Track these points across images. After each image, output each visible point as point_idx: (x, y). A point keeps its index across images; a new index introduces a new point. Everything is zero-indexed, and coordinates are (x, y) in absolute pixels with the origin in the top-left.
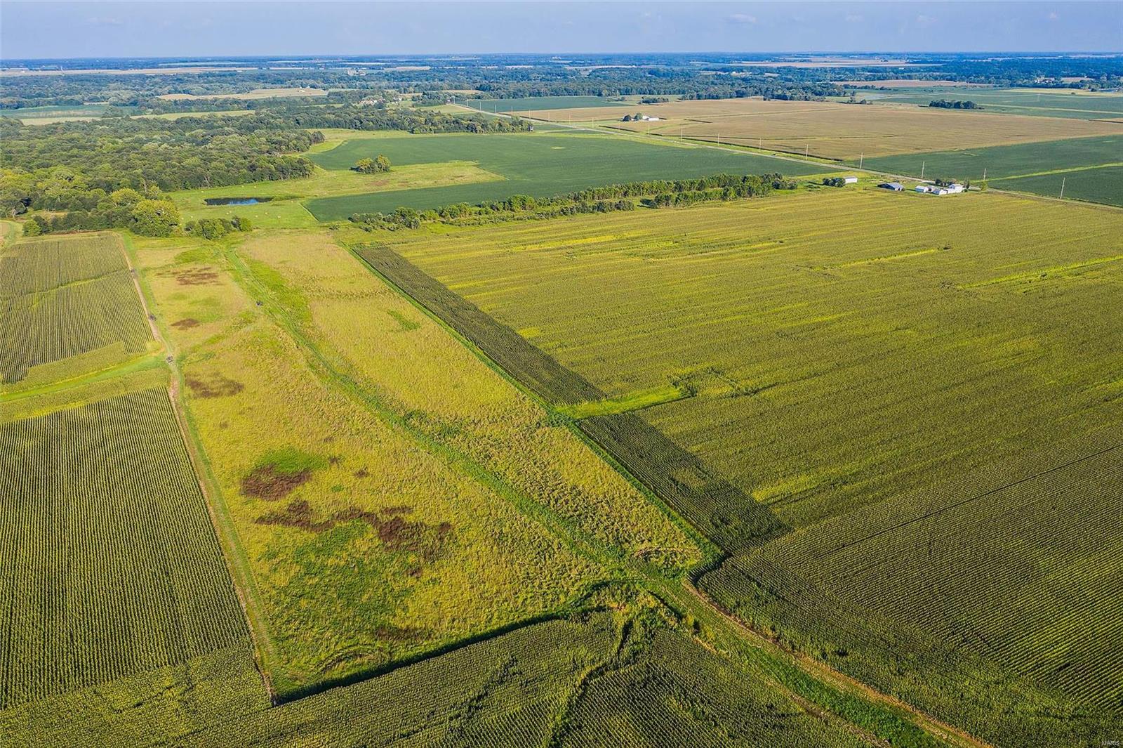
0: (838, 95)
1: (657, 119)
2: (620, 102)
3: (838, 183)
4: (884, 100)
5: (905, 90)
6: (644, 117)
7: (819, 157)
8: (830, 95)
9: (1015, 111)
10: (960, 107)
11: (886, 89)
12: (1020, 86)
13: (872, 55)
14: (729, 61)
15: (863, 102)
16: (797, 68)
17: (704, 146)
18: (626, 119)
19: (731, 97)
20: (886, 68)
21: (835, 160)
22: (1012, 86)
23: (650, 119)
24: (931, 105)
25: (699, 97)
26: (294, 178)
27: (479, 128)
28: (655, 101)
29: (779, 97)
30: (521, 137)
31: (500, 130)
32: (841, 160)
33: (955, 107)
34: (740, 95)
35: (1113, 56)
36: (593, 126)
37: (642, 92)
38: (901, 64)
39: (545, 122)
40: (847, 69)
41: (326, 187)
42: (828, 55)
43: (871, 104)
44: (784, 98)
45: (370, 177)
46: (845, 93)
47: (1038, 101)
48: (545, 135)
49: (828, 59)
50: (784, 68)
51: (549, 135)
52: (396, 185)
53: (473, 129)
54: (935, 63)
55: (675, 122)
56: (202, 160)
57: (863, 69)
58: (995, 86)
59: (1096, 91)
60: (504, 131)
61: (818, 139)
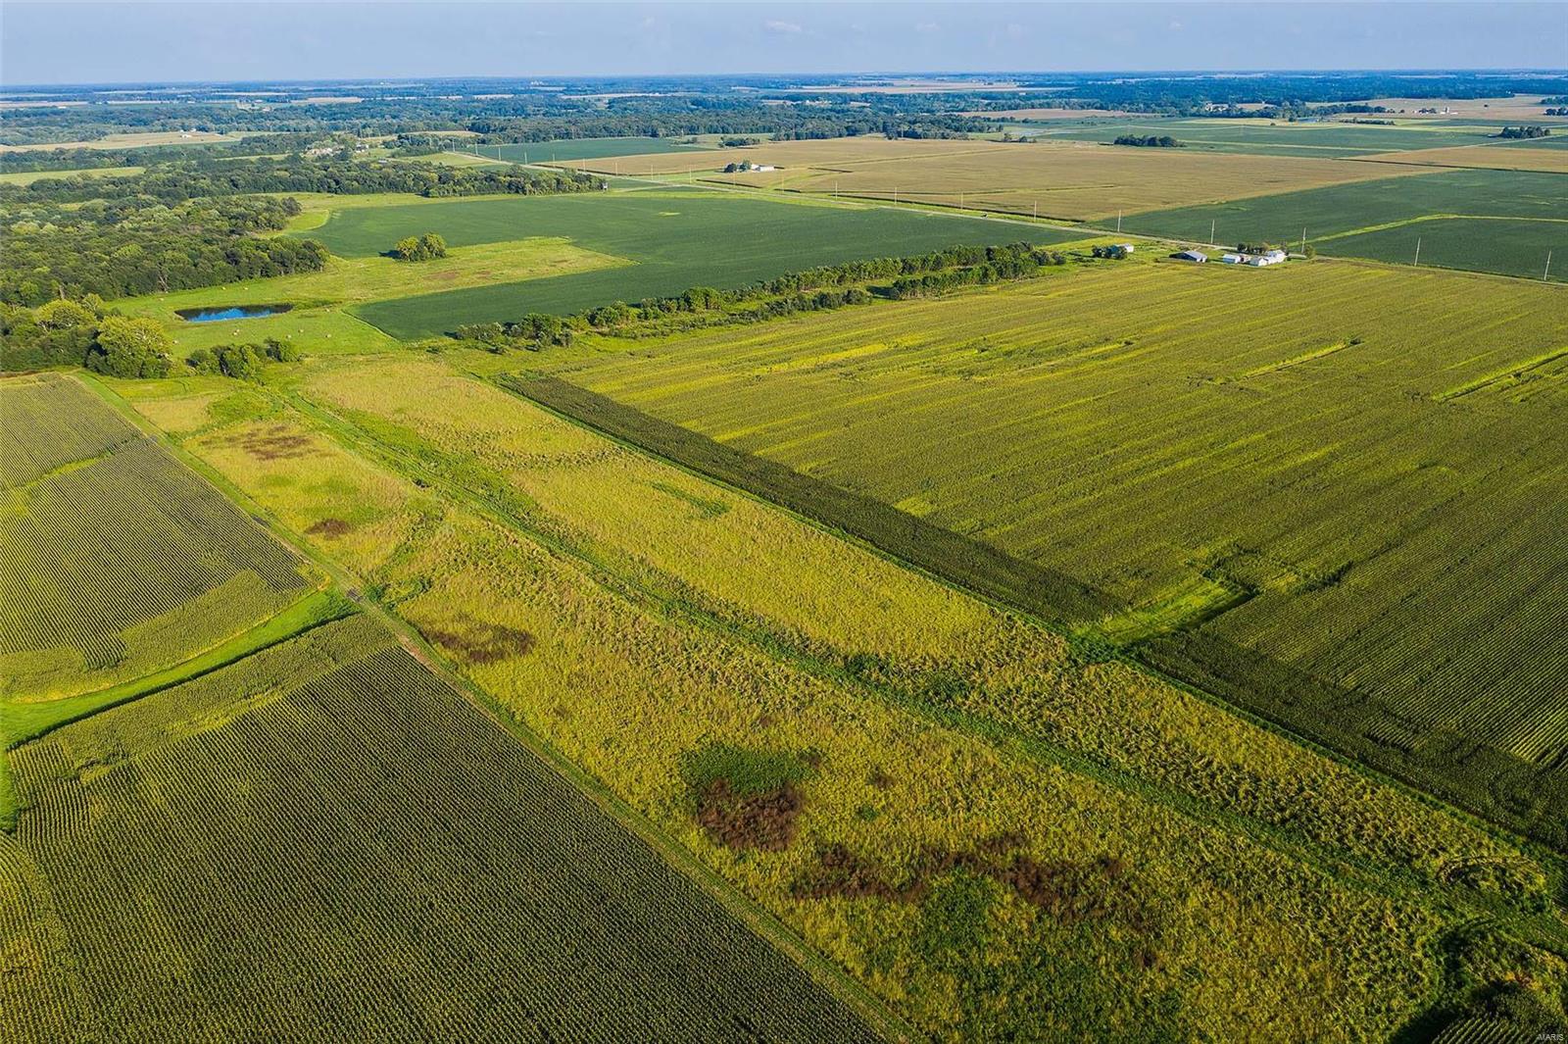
0: (981, 131)
1: (772, 169)
2: (689, 145)
3: (1115, 253)
4: (1049, 137)
5: (1057, 123)
6: (754, 166)
7: (1048, 218)
8: (970, 130)
9: (1227, 148)
10: (1155, 145)
11: (1031, 121)
12: (1194, 115)
13: (963, 77)
14: (783, 86)
15: (1022, 140)
16: (887, 95)
17: (873, 207)
18: (730, 169)
19: (840, 136)
20: (1002, 93)
21: (1073, 221)
22: (1183, 114)
23: (762, 169)
24: (1117, 143)
25: (798, 137)
26: (302, 272)
27: (528, 187)
28: (743, 143)
29: (907, 135)
30: (597, 200)
31: (559, 189)
32: (1083, 221)
33: (1149, 145)
34: (852, 132)
35: (1261, 75)
36: (690, 179)
37: (712, 130)
38: (1011, 87)
39: (614, 177)
40: (954, 96)
41: (363, 285)
42: (906, 76)
43: (1035, 142)
44: (914, 136)
45: (421, 267)
46: (989, 128)
47: (1241, 135)
48: (629, 196)
49: (908, 81)
50: (872, 94)
51: (635, 195)
52: (475, 277)
53: (519, 189)
54: (1054, 86)
55: (799, 173)
56: (143, 247)
57: (975, 95)
58: (1163, 116)
59: (1295, 120)
60: (564, 191)
61: (1021, 191)
